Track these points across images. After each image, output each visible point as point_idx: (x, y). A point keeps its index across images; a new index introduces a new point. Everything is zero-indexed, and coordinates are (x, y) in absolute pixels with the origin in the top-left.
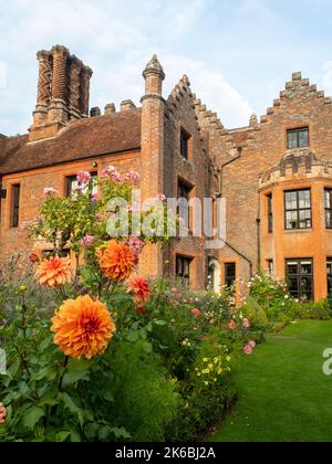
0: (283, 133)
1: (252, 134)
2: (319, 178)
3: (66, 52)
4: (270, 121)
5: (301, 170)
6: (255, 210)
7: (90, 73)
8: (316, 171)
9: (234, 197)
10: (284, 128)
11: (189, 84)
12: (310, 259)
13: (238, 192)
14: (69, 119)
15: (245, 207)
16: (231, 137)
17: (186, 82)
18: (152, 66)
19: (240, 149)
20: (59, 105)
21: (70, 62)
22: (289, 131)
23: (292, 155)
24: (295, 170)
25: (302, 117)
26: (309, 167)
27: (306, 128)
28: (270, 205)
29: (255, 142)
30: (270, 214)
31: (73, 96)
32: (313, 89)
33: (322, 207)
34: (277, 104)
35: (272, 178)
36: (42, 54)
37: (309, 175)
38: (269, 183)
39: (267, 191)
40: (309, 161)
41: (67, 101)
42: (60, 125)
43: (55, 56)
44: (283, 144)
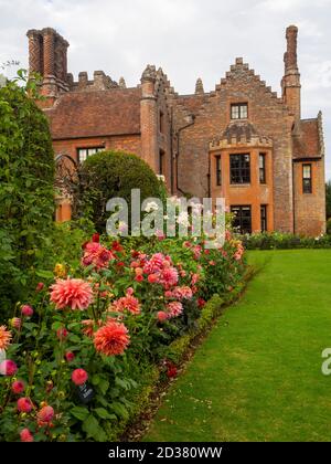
0: (228, 106)
1: (203, 106)
2: (255, 147)
3: (54, 34)
4: (218, 96)
5: (243, 140)
6: (206, 166)
8: (254, 141)
9: (189, 156)
10: (229, 102)
12: (249, 206)
13: (192, 151)
14: (59, 91)
15: (198, 164)
16: (186, 106)
18: (148, 75)
19: (194, 118)
20: (52, 81)
22: (232, 104)
23: (235, 126)
24: (239, 140)
25: (243, 95)
26: (248, 138)
27: (245, 103)
28: (218, 164)
29: (206, 112)
30: (218, 171)
31: (59, 70)
32: (252, 72)
33: (257, 168)
34: (223, 83)
35: (221, 144)
36: (32, 32)
37: (249, 145)
38: (218, 148)
39: (217, 153)
40: (249, 132)
41: (56, 75)
42: (54, 99)
43: (46, 38)
44: (228, 115)
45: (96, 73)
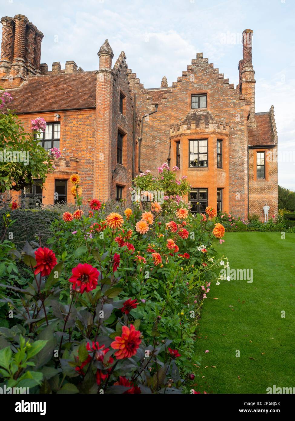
0: (189, 97)
1: (166, 95)
2: (213, 133)
3: (26, 21)
4: (179, 87)
5: (202, 126)
6: (167, 151)
7: (42, 36)
8: (212, 127)
9: (151, 141)
10: (189, 92)
11: (125, 58)
12: (206, 189)
13: (154, 137)
14: (28, 74)
15: (160, 149)
16: (150, 96)
17: (123, 56)
18: (105, 48)
19: (157, 106)
20: (21, 63)
21: (29, 27)
22: (193, 95)
23: (195, 114)
24: (198, 125)
25: (202, 86)
26: (207, 124)
27: (205, 94)
28: (178, 149)
29: (168, 101)
30: (178, 156)
31: (30, 55)
32: (211, 66)
33: (215, 153)
34: (185, 75)
35: (181, 130)
36: (5, 19)
37: (207, 130)
38: (178, 133)
39: (177, 139)
40: (207, 119)
41: (26, 59)
42: (22, 79)
43: (17, 23)
44: (188, 105)
45: (68, 63)
